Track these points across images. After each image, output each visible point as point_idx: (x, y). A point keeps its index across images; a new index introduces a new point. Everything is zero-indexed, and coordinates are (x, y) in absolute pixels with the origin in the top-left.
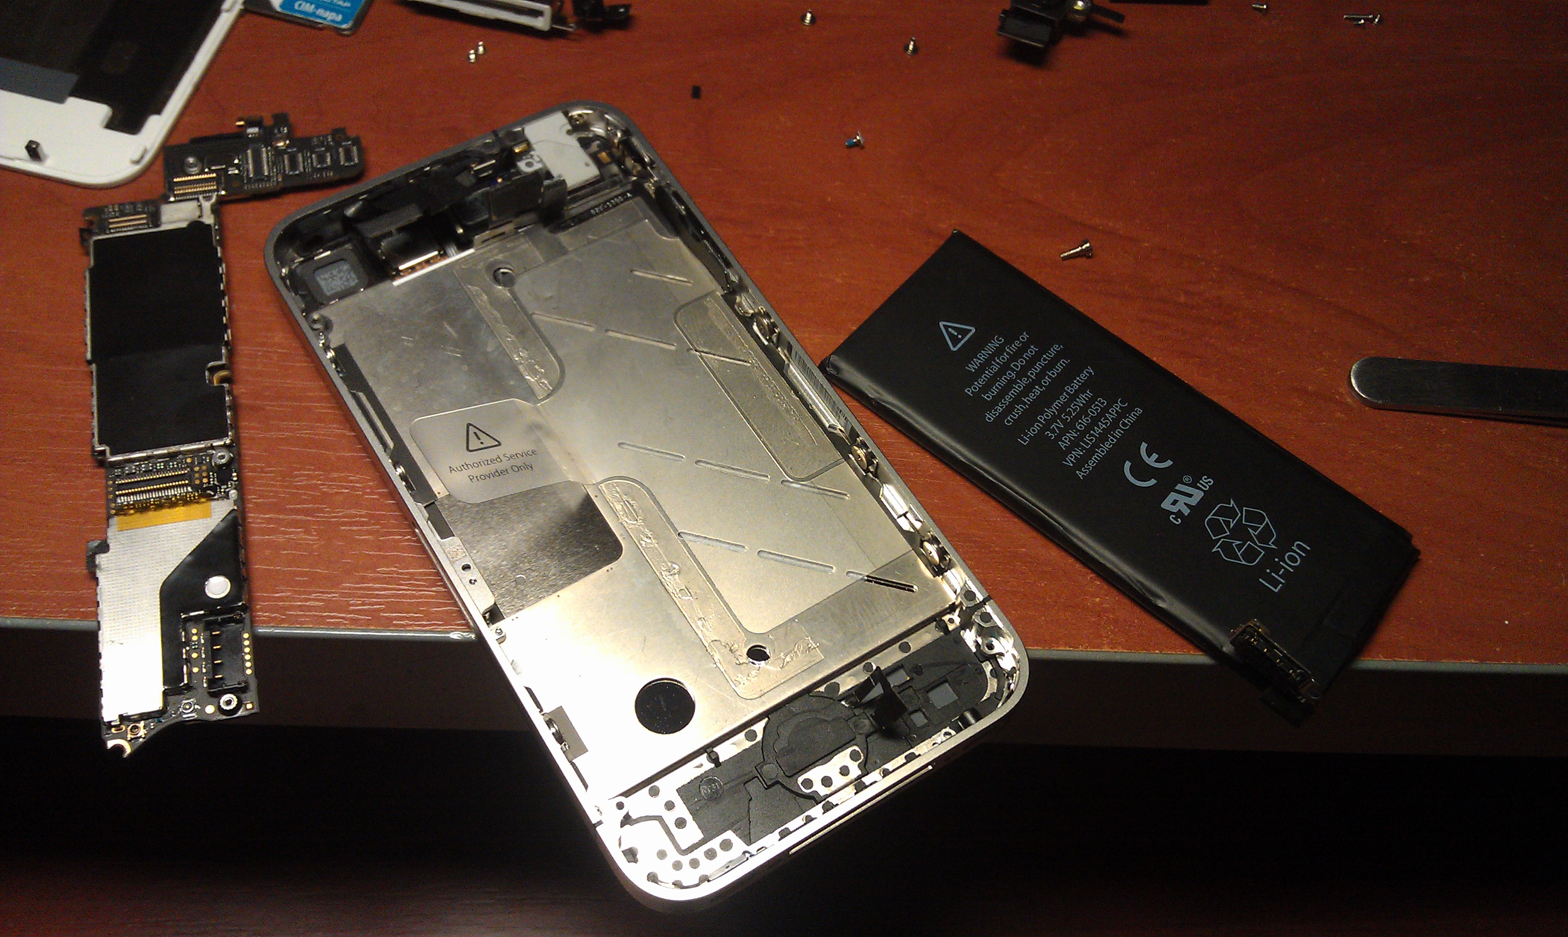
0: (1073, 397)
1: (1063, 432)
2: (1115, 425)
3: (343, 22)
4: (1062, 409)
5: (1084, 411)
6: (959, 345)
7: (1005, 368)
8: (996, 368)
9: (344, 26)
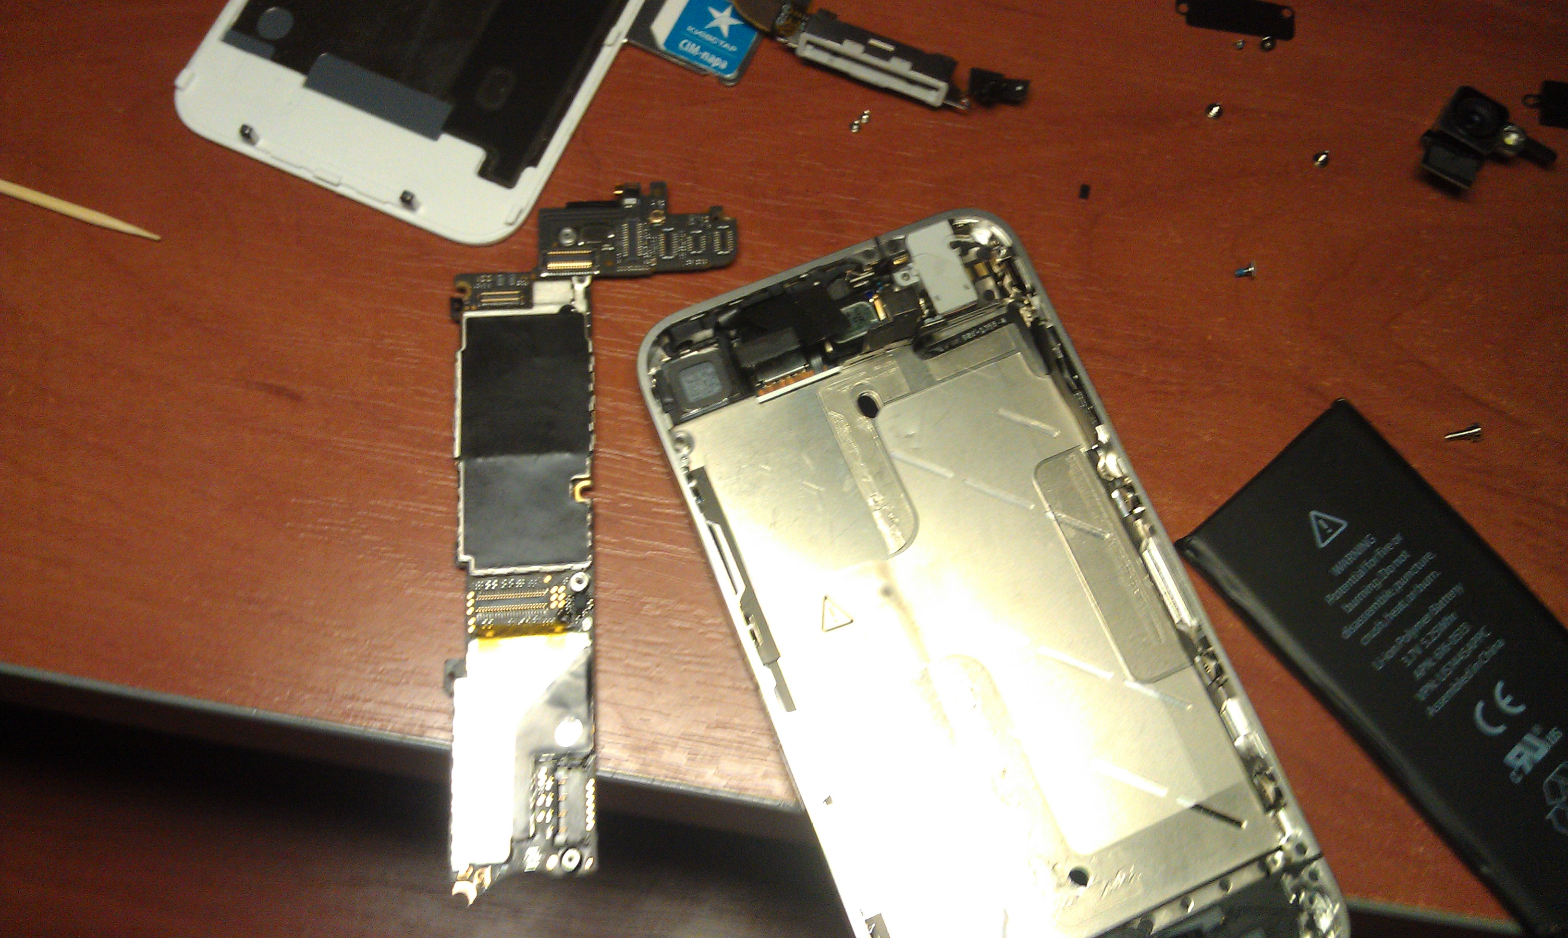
0: (1436, 619)
1: (1420, 660)
2: (1473, 658)
3: (728, 70)
4: (1423, 632)
5: (1444, 639)
6: (1328, 541)
8: (1361, 574)
9: (728, 76)
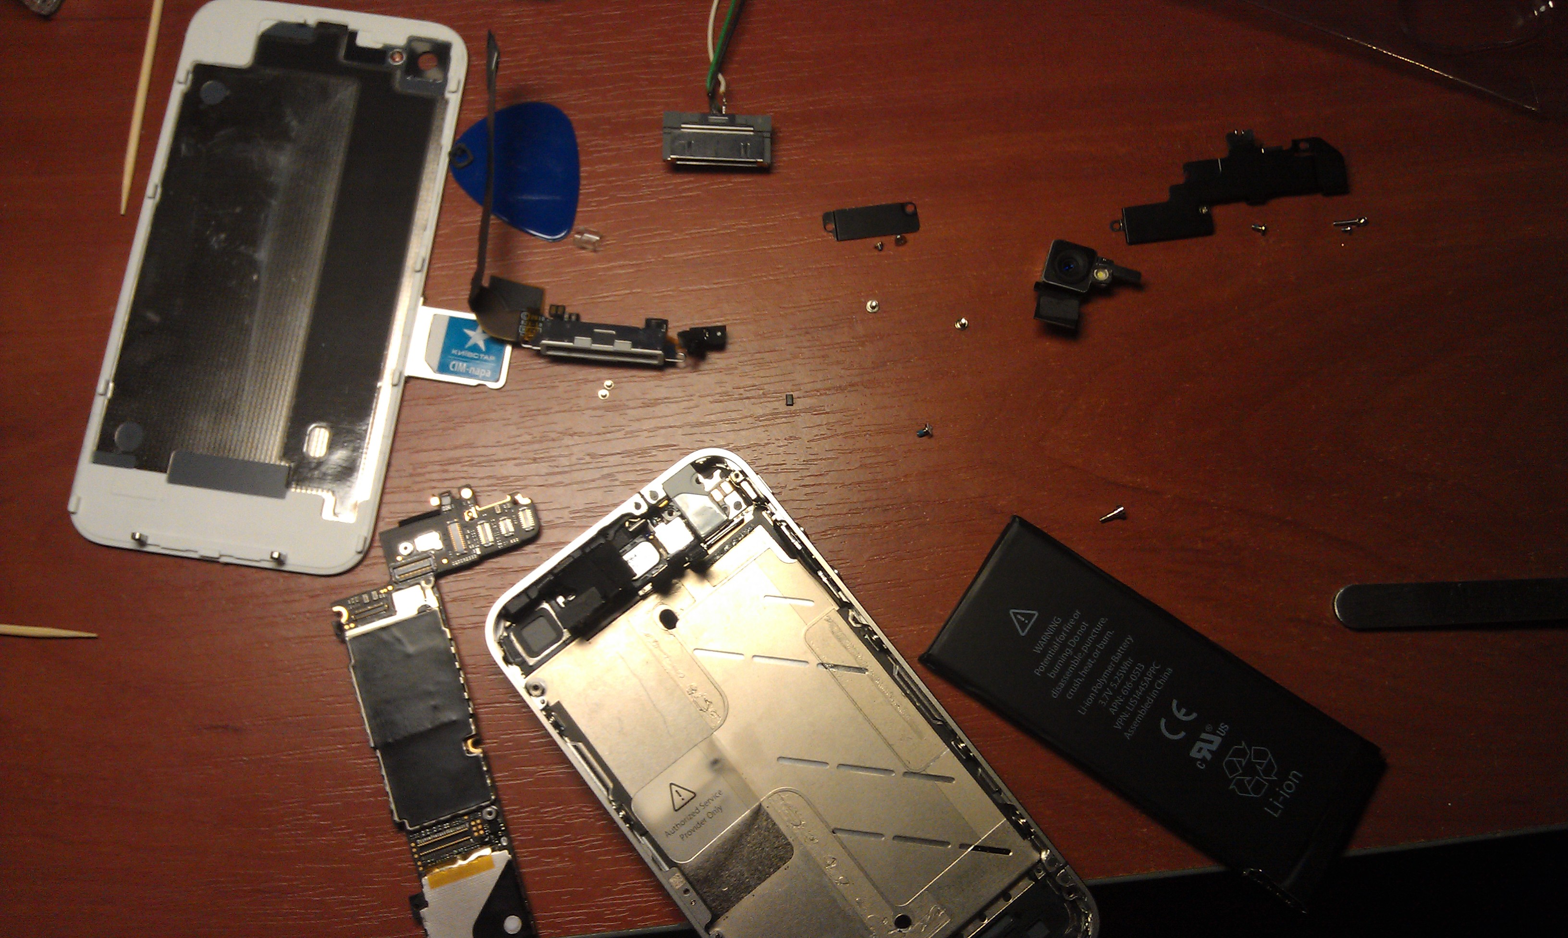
0: (1118, 666)
1: (1112, 698)
2: (1151, 687)
4: (1111, 678)
5: (1127, 678)
6: (1027, 629)
7: (1064, 646)
8: (1056, 647)
